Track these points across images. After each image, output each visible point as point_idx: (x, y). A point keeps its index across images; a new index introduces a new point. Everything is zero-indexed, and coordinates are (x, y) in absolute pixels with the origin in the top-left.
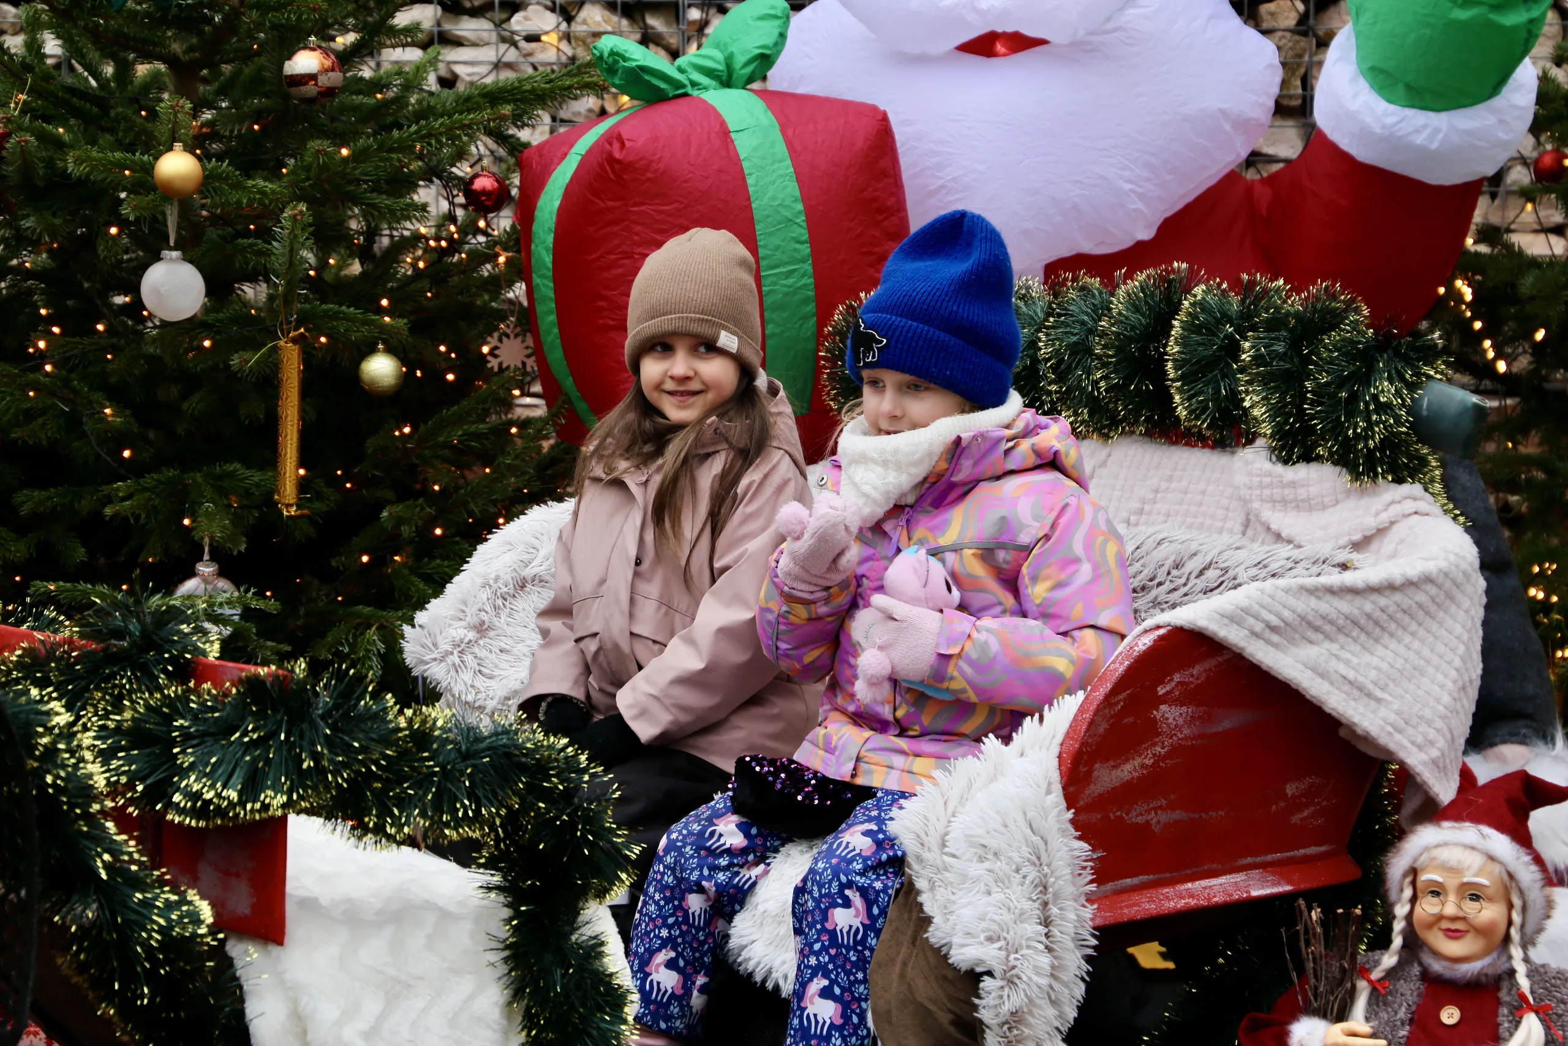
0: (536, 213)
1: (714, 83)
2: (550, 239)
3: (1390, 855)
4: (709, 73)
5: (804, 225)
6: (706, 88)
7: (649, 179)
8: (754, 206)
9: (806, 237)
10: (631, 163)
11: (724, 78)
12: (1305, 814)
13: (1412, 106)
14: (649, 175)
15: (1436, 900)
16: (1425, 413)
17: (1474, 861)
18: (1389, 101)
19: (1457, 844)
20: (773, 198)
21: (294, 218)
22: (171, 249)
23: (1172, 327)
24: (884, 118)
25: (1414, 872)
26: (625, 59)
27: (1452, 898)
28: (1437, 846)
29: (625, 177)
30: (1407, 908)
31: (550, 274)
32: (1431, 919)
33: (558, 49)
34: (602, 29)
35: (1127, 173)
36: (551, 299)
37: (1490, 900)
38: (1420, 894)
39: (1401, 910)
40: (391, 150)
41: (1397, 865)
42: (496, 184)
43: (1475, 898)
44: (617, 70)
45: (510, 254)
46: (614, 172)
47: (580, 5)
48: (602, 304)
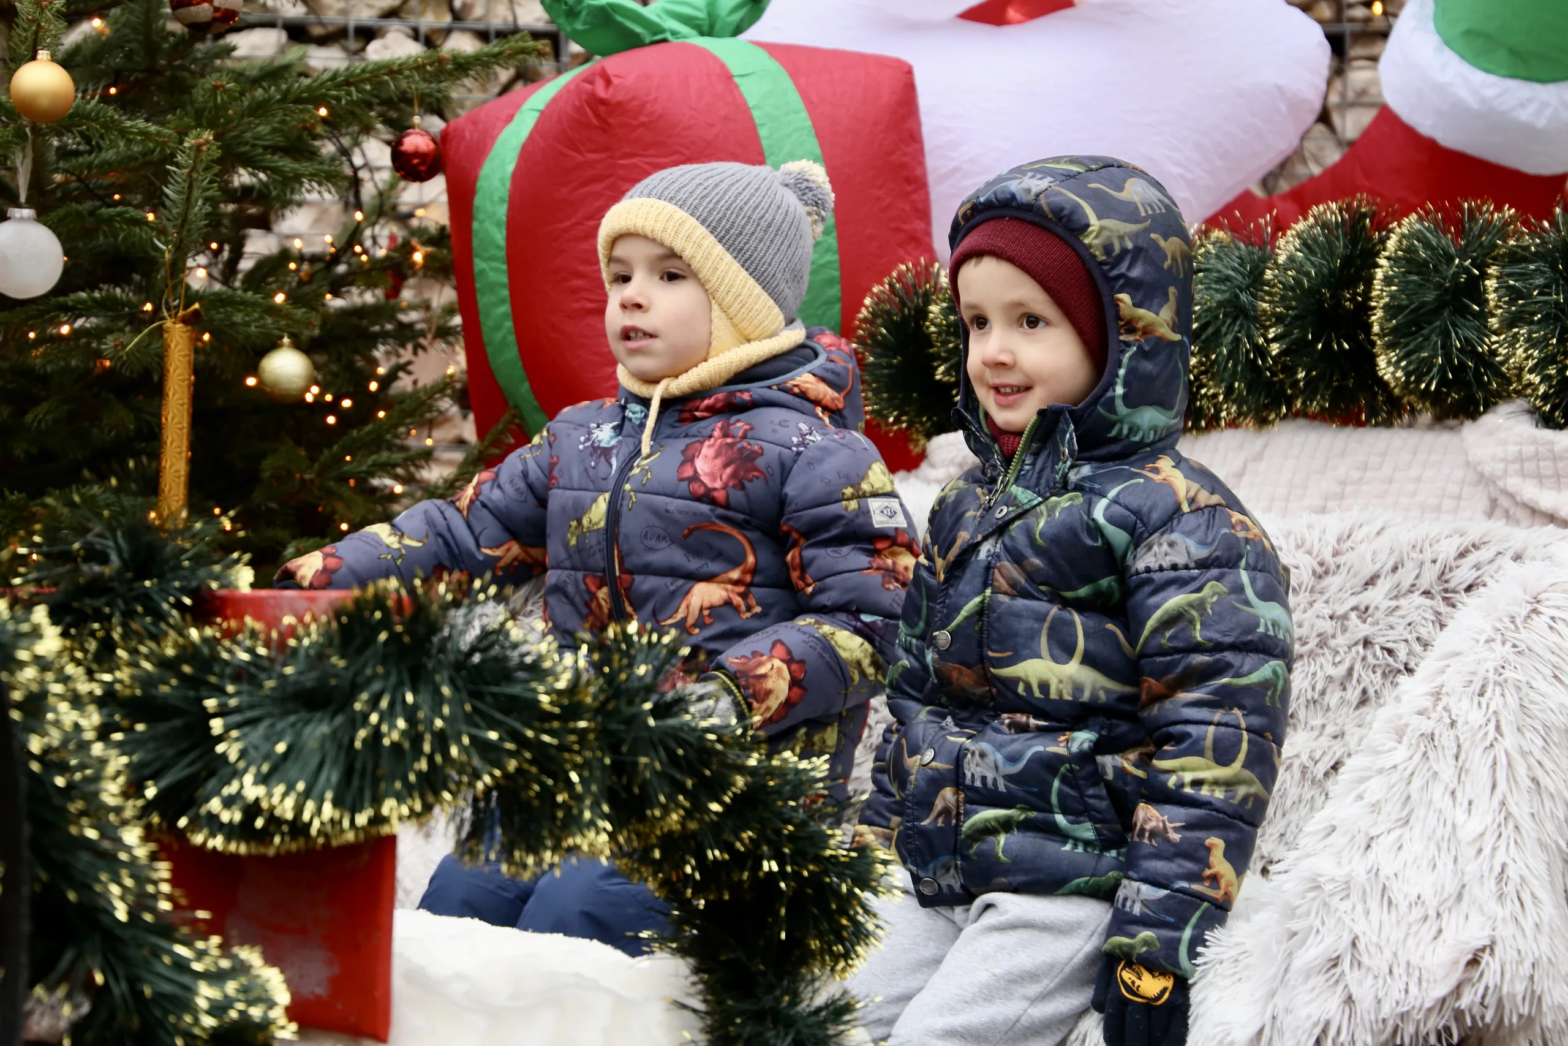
0: (479, 184)
1: (694, 32)
2: (502, 211)
4: (687, 20)
6: (685, 36)
7: (643, 124)
10: (620, 104)
11: (705, 28)
13: (1514, 77)
14: (643, 119)
18: (1487, 71)
21: (198, 148)
22: (20, 206)
24: (908, 70)
29: (611, 121)
31: (503, 253)
36: (502, 285)
40: (298, 100)
42: (432, 146)
44: (579, 13)
45: (429, 249)
46: (597, 115)
47: (447, 32)
48: (578, 282)
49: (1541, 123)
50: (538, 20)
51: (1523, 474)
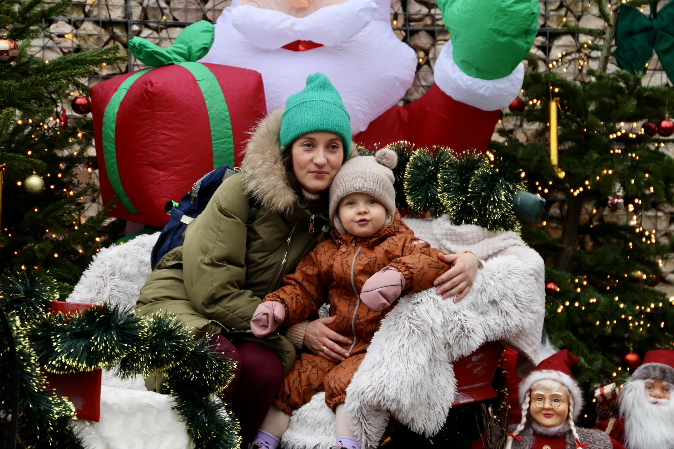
0: (105, 114)
1: (183, 59)
2: (113, 126)
3: (520, 384)
4: (181, 55)
5: (230, 121)
6: (180, 61)
7: (164, 100)
8: (209, 113)
9: (230, 127)
10: (156, 93)
11: (187, 57)
12: (479, 369)
13: (478, 77)
14: (164, 98)
15: (541, 402)
16: (519, 204)
17: (556, 385)
18: (469, 75)
19: (549, 379)
20: (217, 110)
21: (8, 114)
23: (406, 167)
24: (260, 76)
25: (530, 390)
26: (146, 47)
27: (547, 401)
28: (541, 380)
29: (153, 99)
30: (528, 406)
31: (114, 141)
32: (538, 410)
33: (72, 41)
34: (92, 33)
35: (358, 103)
36: (113, 152)
37: (562, 401)
38: (532, 400)
39: (525, 407)
40: (38, 85)
41: (523, 388)
42: (86, 101)
43: (557, 401)
45: (84, 133)
46: (148, 97)
47: (82, 21)
48: (141, 154)
49: (487, 94)
50: (119, 17)
51: (447, 240)
